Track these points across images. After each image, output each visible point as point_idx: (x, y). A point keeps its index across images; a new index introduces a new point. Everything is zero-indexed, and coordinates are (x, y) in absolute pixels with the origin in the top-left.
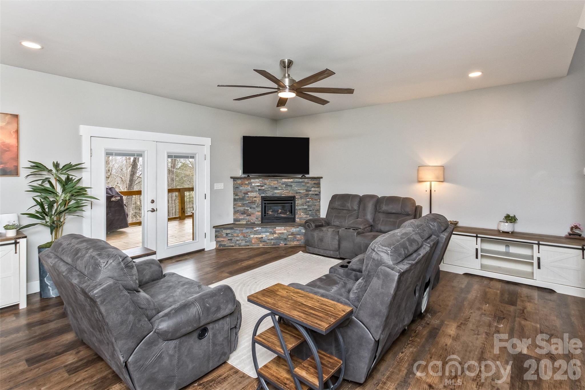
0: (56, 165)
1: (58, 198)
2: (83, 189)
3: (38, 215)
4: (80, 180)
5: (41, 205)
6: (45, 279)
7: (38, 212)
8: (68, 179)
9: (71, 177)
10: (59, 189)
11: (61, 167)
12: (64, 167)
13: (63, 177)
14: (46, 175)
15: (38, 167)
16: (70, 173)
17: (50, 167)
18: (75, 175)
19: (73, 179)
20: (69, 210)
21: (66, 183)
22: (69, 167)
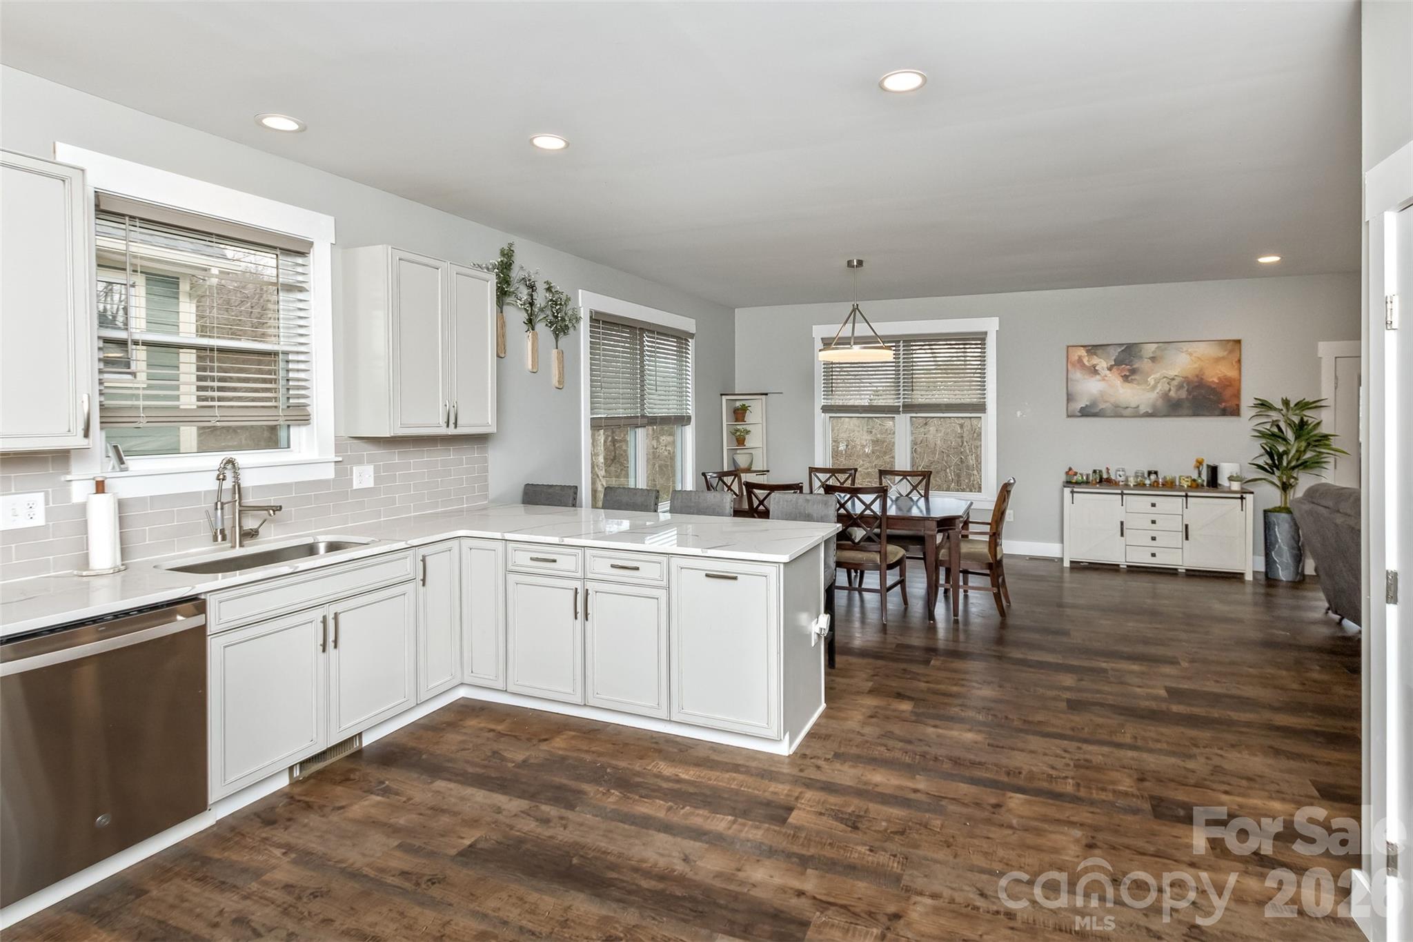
0: (1286, 403)
1: (1289, 447)
2: (1326, 437)
3: (1266, 467)
4: (1319, 424)
5: (1270, 455)
6: (1273, 553)
7: (1267, 464)
8: (1303, 424)
9: (1305, 419)
10: (1290, 435)
11: (1292, 405)
12: (1296, 405)
13: (1296, 420)
14: (1275, 416)
15: (1264, 405)
16: (1307, 413)
17: (1279, 405)
18: (1311, 416)
19: (1309, 422)
20: (1305, 465)
21: (1301, 428)
22: (1303, 405)
